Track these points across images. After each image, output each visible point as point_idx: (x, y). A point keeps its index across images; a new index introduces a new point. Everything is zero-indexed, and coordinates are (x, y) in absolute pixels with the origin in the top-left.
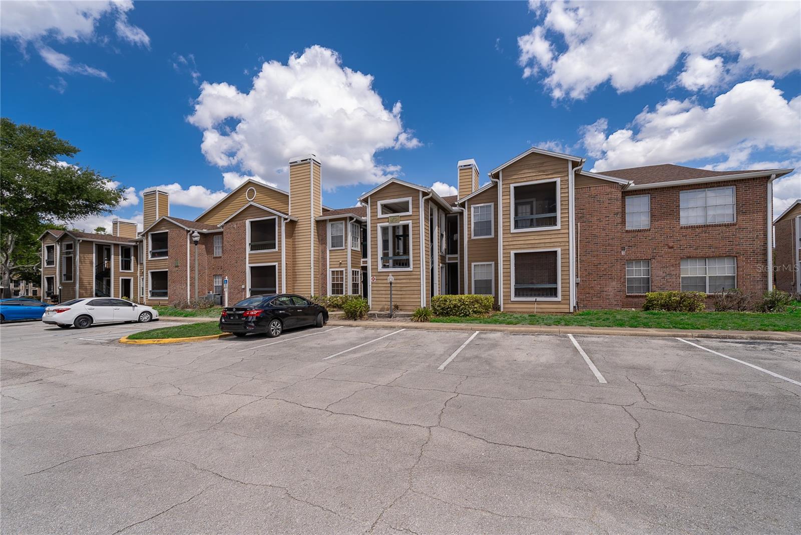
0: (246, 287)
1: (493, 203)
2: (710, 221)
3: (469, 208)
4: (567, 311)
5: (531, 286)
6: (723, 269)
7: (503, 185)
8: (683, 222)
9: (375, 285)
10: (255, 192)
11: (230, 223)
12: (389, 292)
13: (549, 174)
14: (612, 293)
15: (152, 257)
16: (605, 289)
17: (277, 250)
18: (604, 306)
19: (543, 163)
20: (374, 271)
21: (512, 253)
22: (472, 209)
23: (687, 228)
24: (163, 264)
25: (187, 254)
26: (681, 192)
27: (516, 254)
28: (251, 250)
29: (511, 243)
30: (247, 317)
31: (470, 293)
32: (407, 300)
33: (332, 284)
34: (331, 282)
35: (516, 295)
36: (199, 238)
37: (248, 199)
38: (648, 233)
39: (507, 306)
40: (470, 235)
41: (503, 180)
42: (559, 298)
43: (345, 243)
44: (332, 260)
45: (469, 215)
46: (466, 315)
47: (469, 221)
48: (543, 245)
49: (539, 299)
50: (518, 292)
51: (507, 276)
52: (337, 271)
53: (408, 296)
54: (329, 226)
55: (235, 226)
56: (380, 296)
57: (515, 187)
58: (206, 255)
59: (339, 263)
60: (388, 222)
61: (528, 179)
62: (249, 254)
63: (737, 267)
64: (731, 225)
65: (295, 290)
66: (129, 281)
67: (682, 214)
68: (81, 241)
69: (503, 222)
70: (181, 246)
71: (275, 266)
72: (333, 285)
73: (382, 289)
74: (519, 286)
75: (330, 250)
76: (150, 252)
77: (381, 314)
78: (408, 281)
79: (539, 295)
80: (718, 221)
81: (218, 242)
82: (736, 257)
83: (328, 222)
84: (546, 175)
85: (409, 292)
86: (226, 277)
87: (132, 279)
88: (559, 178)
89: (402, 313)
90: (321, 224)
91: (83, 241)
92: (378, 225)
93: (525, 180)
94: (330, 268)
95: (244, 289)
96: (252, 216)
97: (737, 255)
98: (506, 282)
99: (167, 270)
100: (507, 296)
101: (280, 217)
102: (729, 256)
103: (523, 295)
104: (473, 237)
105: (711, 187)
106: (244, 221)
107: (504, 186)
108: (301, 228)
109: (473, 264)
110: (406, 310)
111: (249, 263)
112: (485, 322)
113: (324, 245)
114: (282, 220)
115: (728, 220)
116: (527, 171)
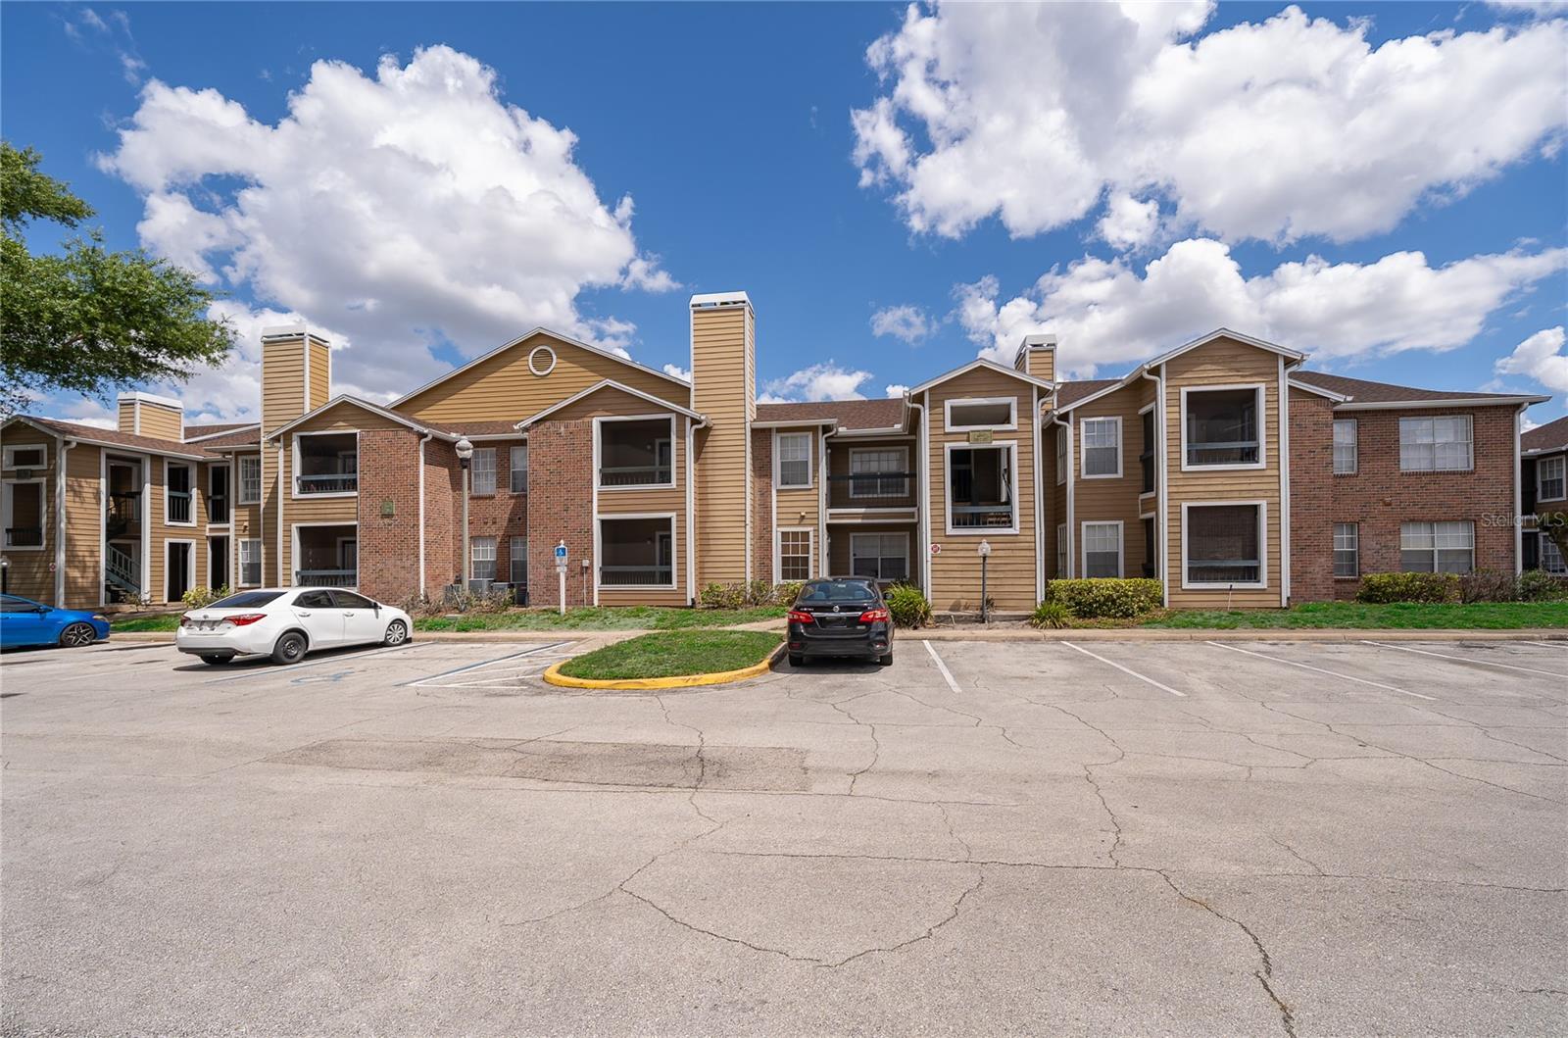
0: (592, 564)
1: (1121, 418)
2: (1439, 466)
3: (1077, 424)
4: (1277, 605)
5: (1217, 564)
6: (1454, 539)
7: (1167, 387)
8: (1404, 467)
9: (937, 560)
10: (554, 357)
11: (548, 424)
12: (981, 574)
13: (1246, 376)
14: (1319, 576)
15: (302, 491)
16: (1309, 570)
17: (675, 487)
18: (1307, 597)
19: (1237, 356)
20: (937, 533)
21: (1185, 505)
22: (1083, 426)
23: (1409, 475)
24: (335, 509)
25: (417, 488)
26: (1401, 419)
27: (1189, 508)
28: (602, 484)
29: (1182, 489)
30: (869, 623)
31: (1078, 575)
32: (1007, 589)
33: (783, 558)
34: (780, 555)
35: (1190, 579)
36: (471, 451)
37: (534, 371)
38: (1354, 481)
39: (1176, 598)
40: (1078, 471)
41: (1167, 379)
42: (1263, 584)
43: (814, 477)
44: (784, 510)
45: (1077, 435)
46: (1126, 615)
47: (1077, 447)
48: (1236, 494)
49: (1236, 585)
50: (1195, 574)
51: (1175, 545)
52: (795, 534)
53: (1010, 582)
54: (776, 442)
55: (562, 429)
56: (951, 581)
57: (1188, 393)
58: (451, 491)
59: (798, 516)
60: (968, 441)
61: (1212, 380)
62: (600, 493)
63: (1476, 536)
64: (1468, 473)
65: (706, 570)
66: (186, 547)
67: (1403, 455)
68: (74, 445)
69: (1168, 452)
70: (401, 468)
71: (669, 520)
72: (785, 561)
73: (955, 567)
74: (1197, 564)
75: (778, 491)
76: (298, 478)
77: (962, 616)
78: (1009, 553)
79: (1236, 580)
80: (1449, 467)
81: (485, 464)
82: (1475, 521)
83: (774, 434)
84: (1242, 376)
85: (1010, 575)
86: (562, 542)
87: (194, 543)
88: (1264, 384)
89: (1000, 613)
90: (761, 436)
91: (78, 443)
92: (947, 445)
93: (1206, 382)
94: (778, 526)
95: (587, 568)
96: (607, 411)
97: (1476, 518)
98: (1173, 557)
99: (355, 523)
100: (1176, 581)
101: (681, 417)
102: (1466, 520)
103: (1202, 580)
104: (1084, 476)
105: (1441, 415)
106: (586, 420)
107: (1170, 390)
108: (718, 441)
109: (1084, 524)
110: (1006, 608)
111: (599, 512)
112: (1177, 627)
113: (766, 480)
114: (688, 422)
115: (1461, 467)
116: (1209, 367)
